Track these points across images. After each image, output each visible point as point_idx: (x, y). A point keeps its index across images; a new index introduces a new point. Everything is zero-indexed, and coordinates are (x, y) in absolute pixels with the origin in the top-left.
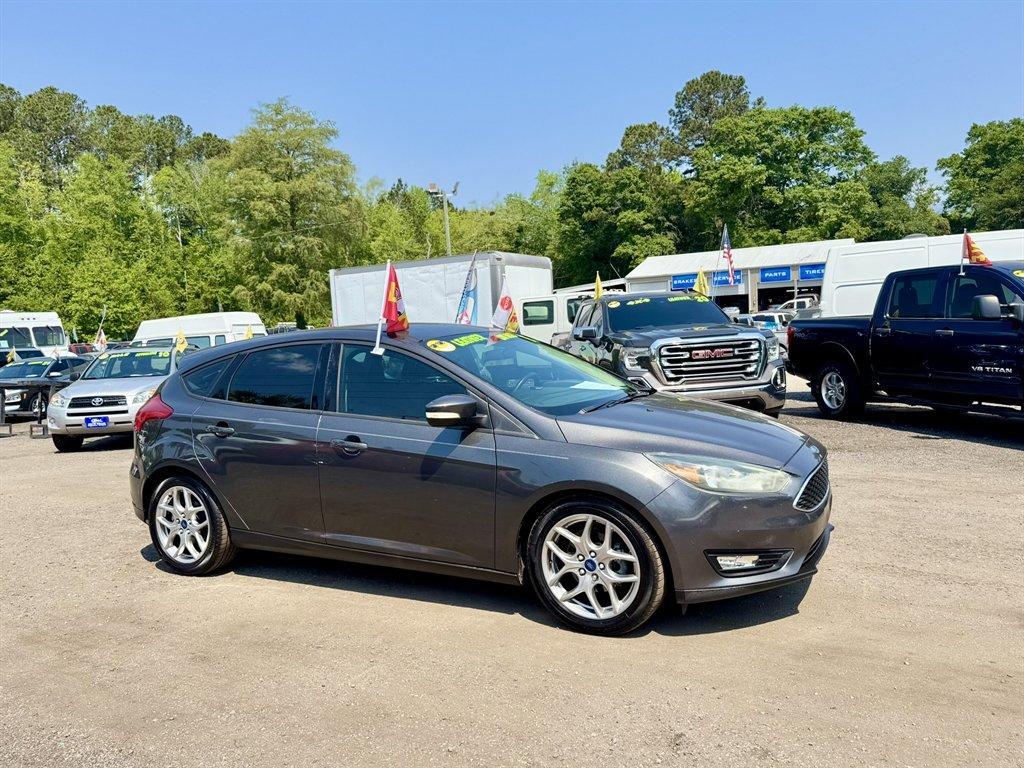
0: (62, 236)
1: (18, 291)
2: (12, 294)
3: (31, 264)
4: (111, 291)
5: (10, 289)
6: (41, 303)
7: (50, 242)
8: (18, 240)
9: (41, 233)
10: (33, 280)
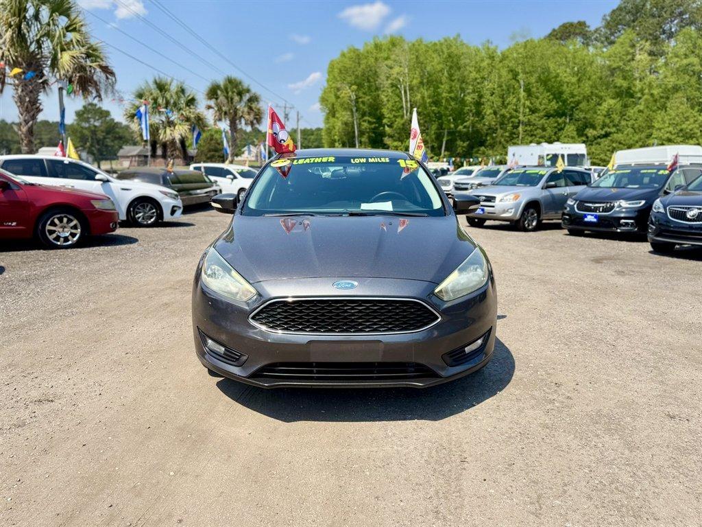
0: (655, 92)
1: (619, 131)
2: (615, 132)
3: (631, 112)
4: (681, 130)
5: (614, 130)
6: (631, 139)
7: (646, 97)
8: (626, 96)
9: (642, 91)
10: (630, 123)
